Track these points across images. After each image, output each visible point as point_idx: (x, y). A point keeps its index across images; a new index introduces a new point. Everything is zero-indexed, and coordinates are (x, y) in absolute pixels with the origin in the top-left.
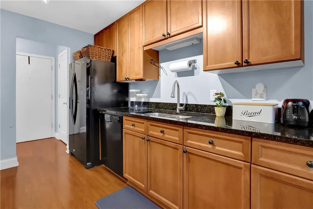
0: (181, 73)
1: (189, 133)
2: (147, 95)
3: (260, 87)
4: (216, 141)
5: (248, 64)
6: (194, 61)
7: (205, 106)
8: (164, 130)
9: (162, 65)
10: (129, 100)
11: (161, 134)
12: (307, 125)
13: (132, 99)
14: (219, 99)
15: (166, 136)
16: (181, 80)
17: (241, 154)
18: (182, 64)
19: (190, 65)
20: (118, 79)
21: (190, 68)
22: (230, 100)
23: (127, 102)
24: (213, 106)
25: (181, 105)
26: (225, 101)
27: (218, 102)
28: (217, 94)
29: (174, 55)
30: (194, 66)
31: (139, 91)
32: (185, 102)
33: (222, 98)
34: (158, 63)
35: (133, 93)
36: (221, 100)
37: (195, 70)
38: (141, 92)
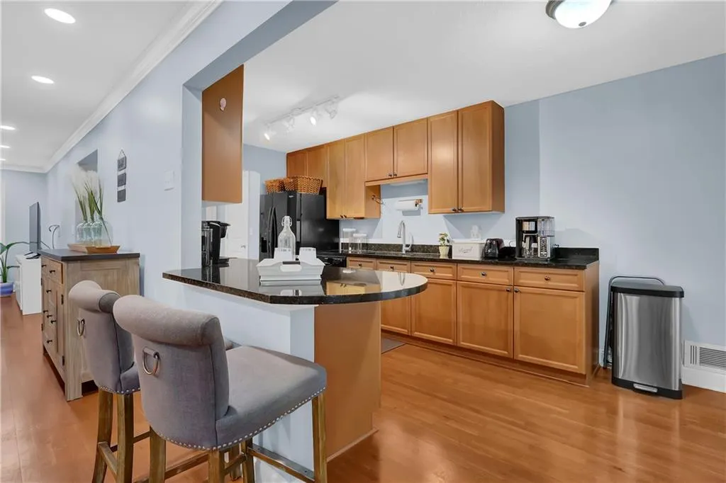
0: (406, 213)
1: (463, 268)
2: (365, 235)
3: (475, 229)
4: (487, 273)
5: (462, 211)
6: (421, 201)
7: (431, 246)
8: (434, 268)
9: (384, 200)
10: (339, 240)
11: (432, 273)
12: (497, 256)
13: (342, 240)
14: (443, 239)
15: (436, 274)
16: (408, 220)
17: (507, 281)
18: (408, 203)
19: (416, 205)
20: (329, 216)
21: (417, 208)
22: (454, 240)
23: (338, 244)
24: (438, 246)
25: (407, 246)
26: (448, 241)
27: (442, 242)
28: (441, 234)
29: (398, 192)
30: (420, 206)
31: (354, 230)
32: (410, 243)
33: (445, 238)
34: (380, 199)
35: (347, 233)
36: (444, 240)
37: (421, 210)
38: (357, 232)
